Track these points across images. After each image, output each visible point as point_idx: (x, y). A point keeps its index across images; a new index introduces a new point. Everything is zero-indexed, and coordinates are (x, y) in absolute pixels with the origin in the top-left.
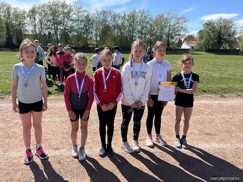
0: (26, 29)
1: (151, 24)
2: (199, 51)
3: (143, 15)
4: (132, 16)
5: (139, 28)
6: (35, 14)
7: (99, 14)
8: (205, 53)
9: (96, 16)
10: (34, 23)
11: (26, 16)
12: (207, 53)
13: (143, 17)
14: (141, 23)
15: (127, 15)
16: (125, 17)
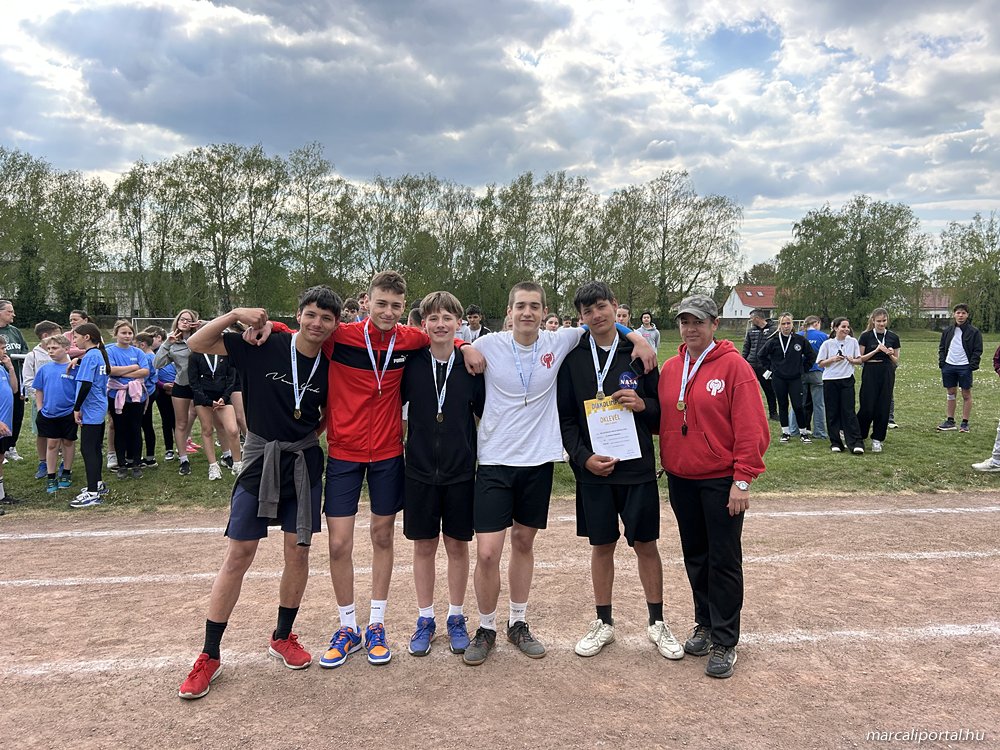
0: (99, 255)
3: (559, 195)
5: (547, 241)
6: (140, 197)
10: (136, 233)
13: (561, 201)
14: (554, 226)
15: (501, 197)
16: (490, 204)
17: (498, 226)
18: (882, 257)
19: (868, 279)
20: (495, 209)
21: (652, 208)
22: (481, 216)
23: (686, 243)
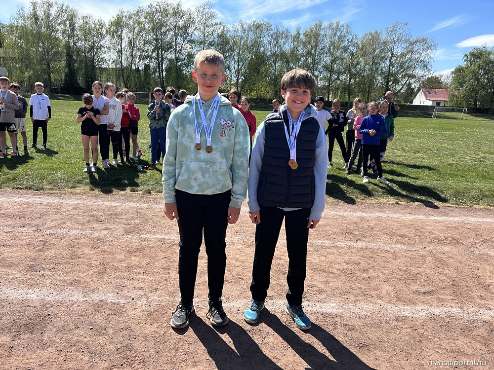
0: (102, 59)
1: (353, 52)
2: (453, 110)
3: (336, 34)
4: (314, 36)
5: (327, 59)
6: (121, 29)
7: (247, 30)
8: (467, 115)
9: (240, 34)
10: (119, 47)
11: (105, 32)
12: (472, 115)
13: (337, 37)
15: (304, 34)
20: (300, 40)
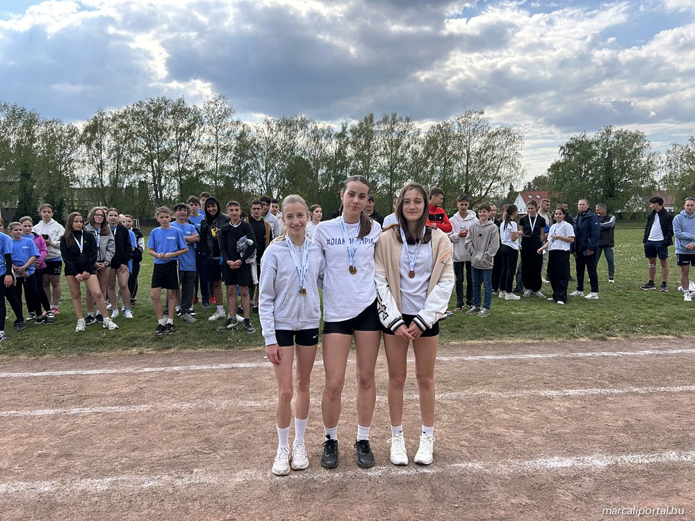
0: (74, 176)
3: (392, 129)
5: (384, 161)
6: (101, 136)
10: (99, 160)
13: (394, 134)
14: (390, 151)
15: (351, 131)
16: (344, 136)
17: (350, 152)
18: (624, 169)
19: (613, 185)
20: (347, 140)
21: (459, 138)
22: (338, 145)
23: (483, 162)
